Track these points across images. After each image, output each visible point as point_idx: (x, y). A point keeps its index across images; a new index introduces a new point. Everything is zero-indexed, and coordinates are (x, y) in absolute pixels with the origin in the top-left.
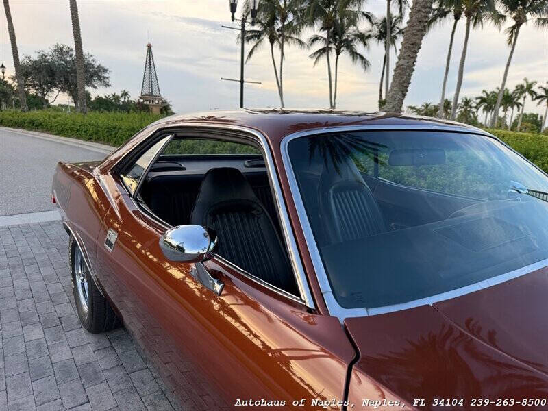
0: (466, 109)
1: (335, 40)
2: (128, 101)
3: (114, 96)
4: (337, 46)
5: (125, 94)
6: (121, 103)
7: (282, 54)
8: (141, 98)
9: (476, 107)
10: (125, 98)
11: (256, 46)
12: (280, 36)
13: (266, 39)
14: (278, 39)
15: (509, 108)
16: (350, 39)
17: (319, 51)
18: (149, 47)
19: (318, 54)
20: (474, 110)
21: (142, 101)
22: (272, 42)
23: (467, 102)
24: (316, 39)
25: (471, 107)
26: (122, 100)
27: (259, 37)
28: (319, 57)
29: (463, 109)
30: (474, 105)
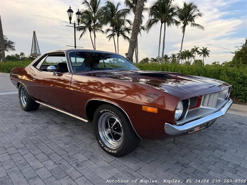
0: (174, 59)
1: (117, 31)
2: (24, 57)
3: (16, 55)
4: (117, 33)
5: (22, 54)
6: (20, 58)
7: (95, 36)
8: (31, 55)
9: (177, 58)
10: (22, 56)
11: (83, 33)
12: (93, 28)
13: (88, 30)
14: (93, 30)
15: (190, 58)
16: (122, 30)
17: (110, 35)
18: (34, 32)
19: (110, 36)
20: (177, 59)
21: (31, 56)
22: (90, 31)
23: (174, 56)
24: (108, 30)
25: (175, 58)
26: (21, 57)
27: (84, 29)
28: (110, 37)
29: (172, 59)
30: (177, 57)
